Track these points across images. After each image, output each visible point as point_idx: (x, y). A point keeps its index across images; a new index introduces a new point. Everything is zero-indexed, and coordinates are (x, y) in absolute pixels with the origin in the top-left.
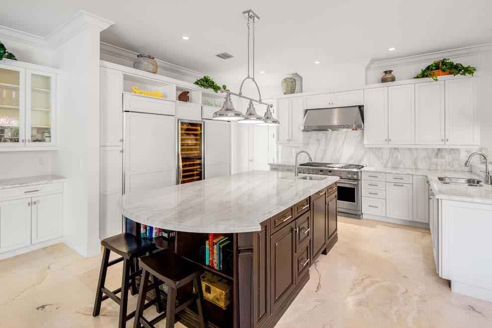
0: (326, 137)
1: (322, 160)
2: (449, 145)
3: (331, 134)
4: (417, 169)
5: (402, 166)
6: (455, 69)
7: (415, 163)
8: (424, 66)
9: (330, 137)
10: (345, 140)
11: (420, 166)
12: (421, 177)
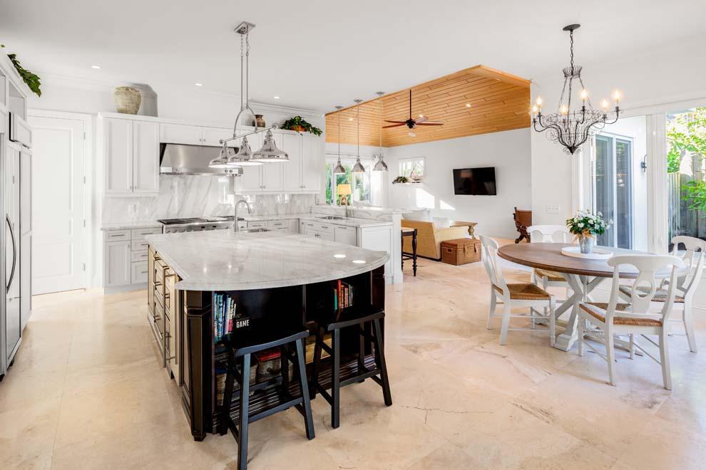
0: (185, 184)
1: (178, 213)
2: (305, 191)
3: (192, 179)
4: (277, 215)
5: (266, 213)
6: (305, 126)
7: (276, 210)
8: (288, 118)
9: (191, 183)
10: (209, 187)
11: (280, 211)
12: (294, 221)
